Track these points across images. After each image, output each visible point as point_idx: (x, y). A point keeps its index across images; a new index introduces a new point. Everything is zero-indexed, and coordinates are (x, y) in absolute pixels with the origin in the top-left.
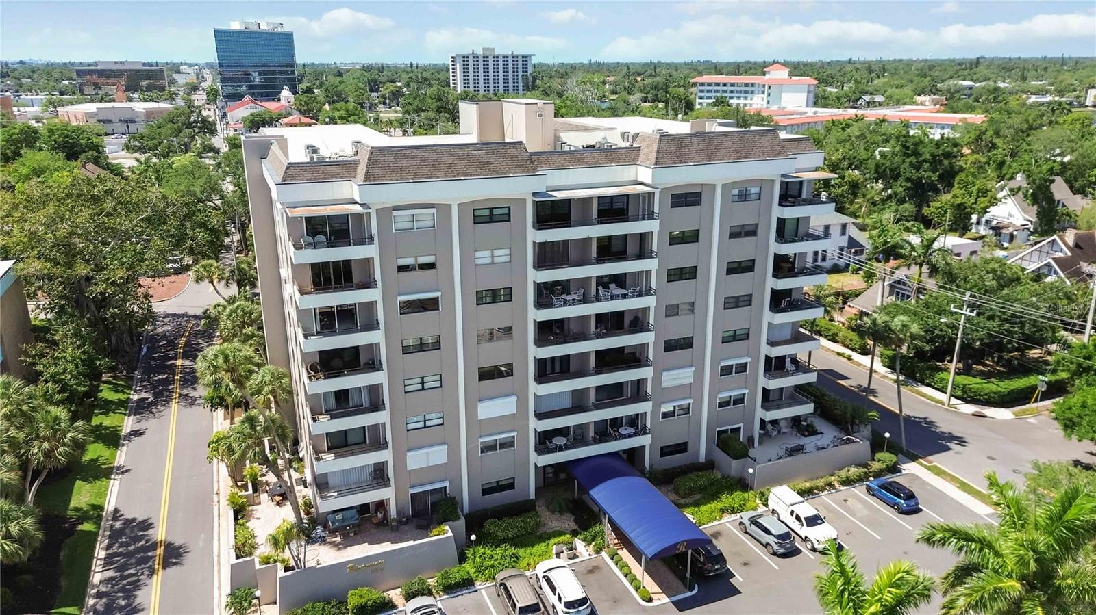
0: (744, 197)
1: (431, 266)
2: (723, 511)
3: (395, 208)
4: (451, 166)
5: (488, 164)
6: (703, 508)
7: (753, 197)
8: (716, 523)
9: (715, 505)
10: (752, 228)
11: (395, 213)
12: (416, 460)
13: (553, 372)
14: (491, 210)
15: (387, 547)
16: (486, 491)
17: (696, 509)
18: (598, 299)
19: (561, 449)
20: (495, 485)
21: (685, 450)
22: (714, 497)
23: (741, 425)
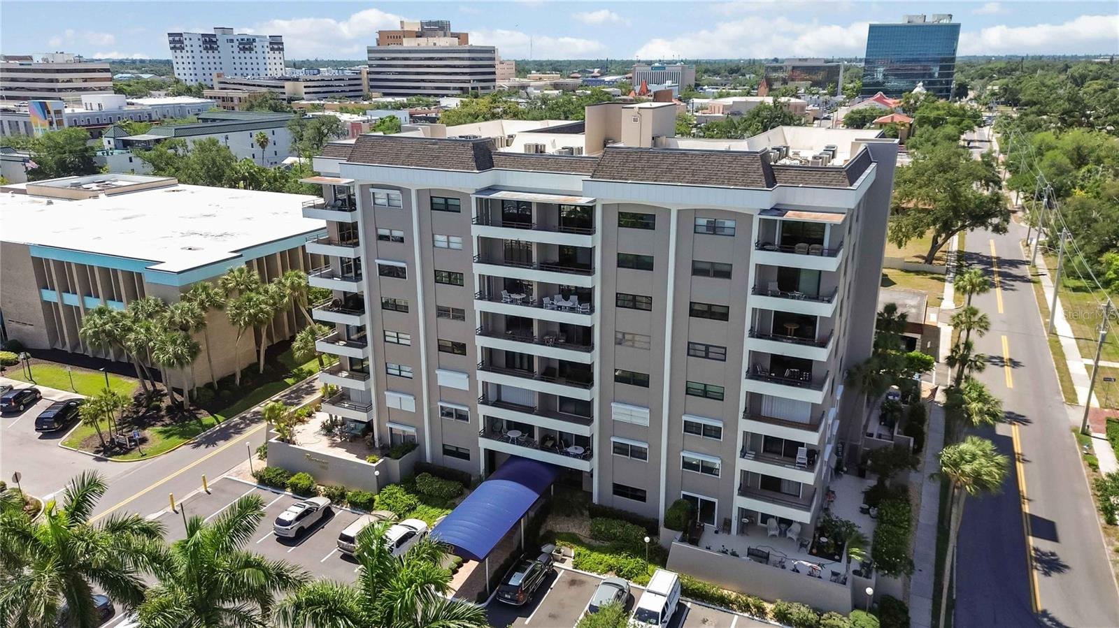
0: (713, 228)
1: (402, 240)
2: (610, 568)
3: (373, 186)
4: (409, 155)
5: (438, 157)
6: (595, 555)
7: (727, 231)
8: (595, 574)
9: (609, 559)
10: (726, 268)
11: (372, 190)
12: (392, 400)
13: (521, 368)
14: (446, 199)
15: (352, 458)
16: (447, 452)
17: (588, 552)
18: (540, 305)
19: (513, 442)
20: (455, 450)
21: (643, 499)
22: (616, 551)
23: (716, 500)
